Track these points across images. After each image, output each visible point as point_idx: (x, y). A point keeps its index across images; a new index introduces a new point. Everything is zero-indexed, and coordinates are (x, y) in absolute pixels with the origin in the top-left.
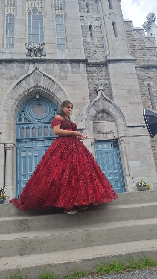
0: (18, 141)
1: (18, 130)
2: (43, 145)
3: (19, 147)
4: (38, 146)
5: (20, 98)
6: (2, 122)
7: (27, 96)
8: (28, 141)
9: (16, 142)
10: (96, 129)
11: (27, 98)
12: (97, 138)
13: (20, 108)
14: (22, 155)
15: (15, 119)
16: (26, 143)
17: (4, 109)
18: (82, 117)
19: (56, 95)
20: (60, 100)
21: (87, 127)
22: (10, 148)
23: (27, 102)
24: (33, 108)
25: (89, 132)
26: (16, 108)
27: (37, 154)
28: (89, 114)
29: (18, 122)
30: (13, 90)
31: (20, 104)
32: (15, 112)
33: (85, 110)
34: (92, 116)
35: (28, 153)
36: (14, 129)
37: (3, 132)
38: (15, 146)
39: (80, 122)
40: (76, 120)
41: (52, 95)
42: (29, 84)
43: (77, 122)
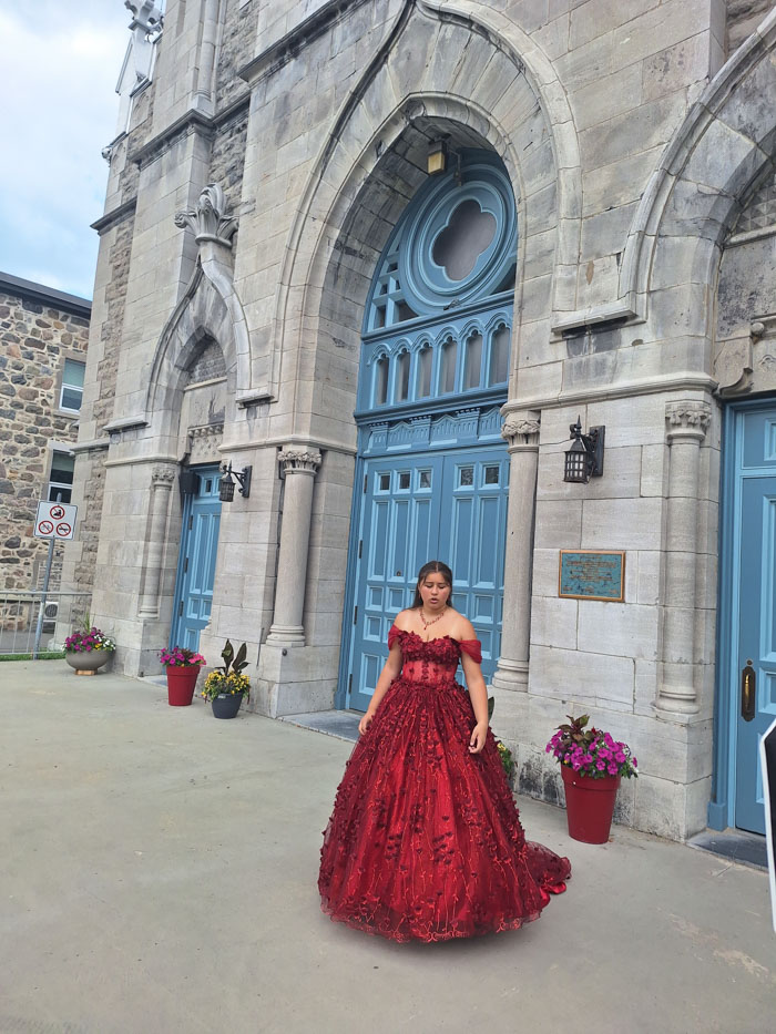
0: (365, 421)
1: (366, 369)
2: (453, 442)
3: (368, 451)
4: (434, 444)
6: (276, 346)
7: (389, 182)
8: (398, 421)
9: (353, 430)
10: (745, 299)
11: (394, 191)
12: (752, 371)
13: (376, 255)
14: (378, 492)
15: (351, 317)
16: (394, 430)
17: (286, 282)
18: (630, 221)
19: (489, 118)
20: (507, 142)
21: (650, 300)
22: (294, 467)
23: (410, 211)
24: (441, 234)
25: (660, 335)
26: (340, 259)
27: (428, 490)
28: (686, 180)
29: (371, 330)
30: (323, 172)
31: (364, 237)
32: (340, 282)
33: (657, 157)
34: (707, 190)
35: (396, 480)
36: (328, 373)
37: (276, 394)
38: (346, 452)
39: (606, 270)
40: (585, 262)
41: (478, 130)
42: (379, 110)
43: (590, 276)
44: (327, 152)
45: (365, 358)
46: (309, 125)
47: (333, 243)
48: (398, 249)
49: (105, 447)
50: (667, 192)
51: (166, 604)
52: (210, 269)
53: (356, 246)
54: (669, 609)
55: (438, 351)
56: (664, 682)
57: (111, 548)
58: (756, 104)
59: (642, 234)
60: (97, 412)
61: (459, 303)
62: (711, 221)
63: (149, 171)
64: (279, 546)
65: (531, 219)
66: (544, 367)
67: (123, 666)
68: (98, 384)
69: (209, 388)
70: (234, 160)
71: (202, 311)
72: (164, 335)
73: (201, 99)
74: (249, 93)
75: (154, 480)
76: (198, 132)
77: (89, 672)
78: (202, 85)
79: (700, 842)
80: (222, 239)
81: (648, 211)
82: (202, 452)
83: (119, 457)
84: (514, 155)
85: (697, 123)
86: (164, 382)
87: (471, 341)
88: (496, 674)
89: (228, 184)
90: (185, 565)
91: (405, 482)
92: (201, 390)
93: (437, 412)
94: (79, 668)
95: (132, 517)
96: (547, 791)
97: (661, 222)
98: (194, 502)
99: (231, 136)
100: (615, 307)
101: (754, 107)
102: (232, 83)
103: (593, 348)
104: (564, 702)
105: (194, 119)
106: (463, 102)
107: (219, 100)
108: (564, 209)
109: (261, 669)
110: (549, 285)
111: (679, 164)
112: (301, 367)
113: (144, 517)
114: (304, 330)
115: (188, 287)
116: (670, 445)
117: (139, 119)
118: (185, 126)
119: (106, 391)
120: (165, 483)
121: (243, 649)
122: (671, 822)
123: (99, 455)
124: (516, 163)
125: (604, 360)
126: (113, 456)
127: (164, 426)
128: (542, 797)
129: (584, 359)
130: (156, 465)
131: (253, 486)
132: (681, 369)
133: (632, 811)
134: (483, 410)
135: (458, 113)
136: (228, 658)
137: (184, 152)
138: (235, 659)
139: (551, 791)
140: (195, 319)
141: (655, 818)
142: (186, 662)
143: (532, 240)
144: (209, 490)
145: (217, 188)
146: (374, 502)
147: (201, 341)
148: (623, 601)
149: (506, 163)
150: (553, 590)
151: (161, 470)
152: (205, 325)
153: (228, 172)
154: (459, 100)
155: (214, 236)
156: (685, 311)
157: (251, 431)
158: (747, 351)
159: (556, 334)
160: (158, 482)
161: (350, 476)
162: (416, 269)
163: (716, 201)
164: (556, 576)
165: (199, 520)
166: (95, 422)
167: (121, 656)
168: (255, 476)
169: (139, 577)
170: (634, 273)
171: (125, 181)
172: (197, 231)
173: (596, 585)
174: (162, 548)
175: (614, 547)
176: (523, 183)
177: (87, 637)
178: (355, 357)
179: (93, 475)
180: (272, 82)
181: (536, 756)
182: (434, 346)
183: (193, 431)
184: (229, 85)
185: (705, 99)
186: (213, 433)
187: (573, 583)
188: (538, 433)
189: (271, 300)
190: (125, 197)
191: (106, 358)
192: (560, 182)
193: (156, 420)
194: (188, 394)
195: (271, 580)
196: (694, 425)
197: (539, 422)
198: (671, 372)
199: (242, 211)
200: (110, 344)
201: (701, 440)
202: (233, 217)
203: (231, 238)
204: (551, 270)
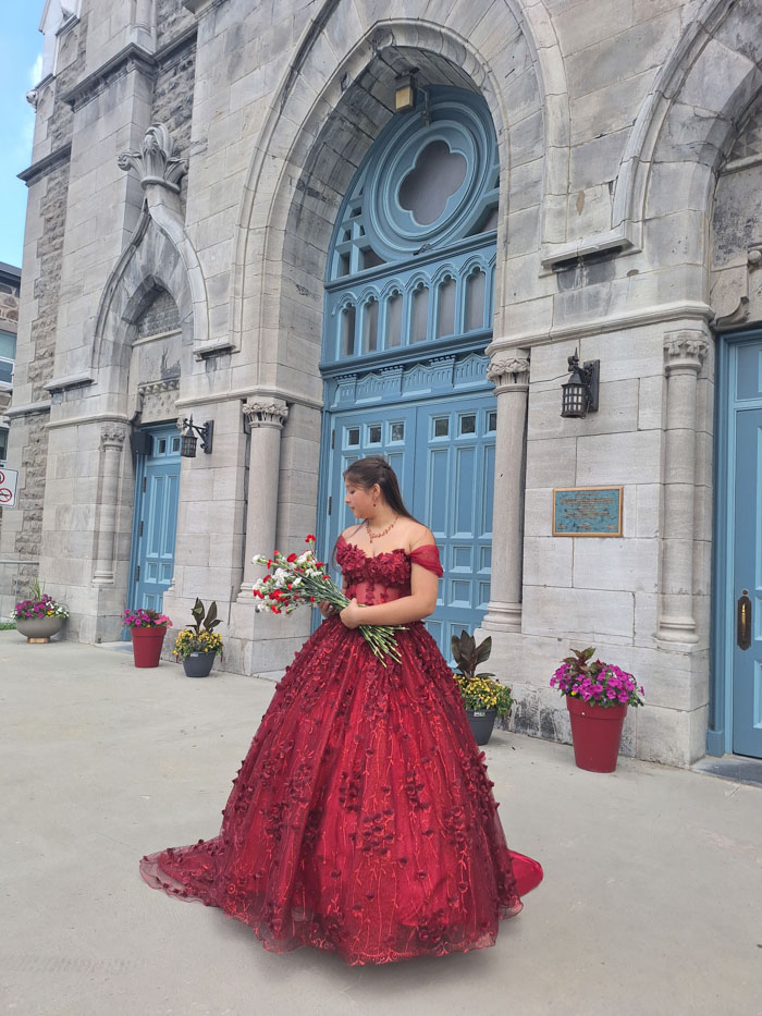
0: (331, 374)
1: (331, 319)
2: (427, 392)
3: (335, 405)
4: (407, 395)
5: (310, 141)
6: (236, 293)
7: (353, 118)
8: (367, 373)
9: (318, 383)
10: (741, 227)
11: (358, 129)
12: (748, 300)
13: (339, 199)
14: (346, 446)
15: (314, 264)
16: (363, 382)
17: (245, 225)
18: (622, 148)
19: (466, 45)
20: (487, 69)
21: (645, 228)
22: (260, 419)
23: (374, 152)
24: (406, 177)
25: (657, 264)
26: (303, 201)
27: (400, 443)
28: (682, 103)
29: (335, 278)
30: (282, 107)
31: (326, 178)
32: (303, 225)
33: (651, 80)
34: (704, 113)
35: (366, 434)
36: (293, 321)
37: (237, 344)
38: (312, 406)
39: (597, 199)
40: (574, 191)
41: (453, 59)
42: (344, 40)
43: (580, 205)
44: (287, 86)
45: (329, 307)
46: (266, 58)
47: (295, 182)
48: (361, 193)
49: (46, 410)
50: (663, 115)
51: (122, 568)
52: (160, 214)
53: (318, 187)
54: (668, 542)
55: (407, 298)
56: (663, 614)
57: (58, 513)
58: (754, 22)
59: (637, 160)
60: (33, 374)
61: (430, 247)
62: (708, 145)
63: (85, 112)
64: (247, 502)
65: (515, 149)
66: (533, 302)
67: (78, 633)
68: (32, 346)
69: (160, 342)
70: (180, 99)
71: (150, 260)
72: (109, 285)
73: (140, 33)
74: (196, 25)
75: (103, 440)
76: (138, 68)
77: (42, 640)
78: (141, 19)
79: (704, 767)
80: (169, 183)
81: (643, 134)
82: (155, 411)
83: (63, 418)
84: (494, 83)
85: (693, 44)
86: (110, 336)
87: (443, 287)
88: (486, 617)
89: (173, 125)
90: (140, 529)
91: (376, 437)
92: (150, 345)
93: (409, 361)
94: (32, 636)
95: (81, 480)
96: (543, 728)
97: (655, 148)
98: (147, 464)
99: (175, 74)
100: (609, 237)
101: (753, 26)
102: (175, 16)
103: (585, 280)
104: (560, 640)
105: (133, 54)
106: (438, 28)
107: (159, 35)
108: (552, 138)
109: (232, 627)
110: (537, 217)
111: (674, 86)
112: (264, 315)
113: (94, 479)
114: (266, 275)
115: (133, 237)
116: (667, 377)
117: (67, 60)
118: (124, 62)
119: (41, 352)
120: (115, 443)
121: (214, 608)
122: (674, 749)
123: (36, 419)
124: (497, 91)
125: (598, 293)
126: (54, 418)
127: (111, 384)
128: (539, 734)
129: (576, 292)
130: (105, 424)
131: (216, 442)
132: (680, 298)
133: (634, 742)
134: (459, 357)
135: (431, 42)
136: (198, 617)
137: (123, 90)
138: (206, 616)
139: (549, 729)
140: (143, 268)
141: (659, 747)
142: (152, 623)
143: (516, 171)
144: (163, 449)
145: (163, 127)
146: (343, 457)
147: (149, 292)
148: (621, 536)
149: (485, 94)
150: (547, 529)
151: (111, 430)
152: (154, 274)
153: (173, 113)
154: (433, 27)
155: (161, 179)
156: (683, 239)
157: (211, 384)
158: (744, 279)
159: (546, 268)
160: (107, 443)
161: (316, 430)
162: (381, 212)
163: (714, 125)
164: (549, 516)
165: (153, 483)
166: (30, 384)
167: (75, 624)
168: (217, 430)
169: (91, 541)
170: (629, 201)
171: (54, 127)
172: (143, 173)
173: (593, 522)
174: (115, 511)
175: (611, 482)
176: (505, 113)
177: (39, 604)
178: (318, 306)
179: (31, 440)
180: (221, 12)
181: (532, 694)
182: (404, 293)
183: (144, 389)
184: (171, 19)
185: (702, 16)
186: (167, 389)
187: (567, 521)
188: (527, 372)
189: (228, 245)
190: (55, 145)
191: (41, 317)
192: (546, 109)
193: (103, 378)
194: (137, 349)
195: (240, 538)
196: (690, 355)
197: (529, 360)
198: (670, 301)
199: (193, 151)
200: (45, 301)
201: (698, 370)
202: (182, 159)
203: (179, 183)
204: (538, 201)
